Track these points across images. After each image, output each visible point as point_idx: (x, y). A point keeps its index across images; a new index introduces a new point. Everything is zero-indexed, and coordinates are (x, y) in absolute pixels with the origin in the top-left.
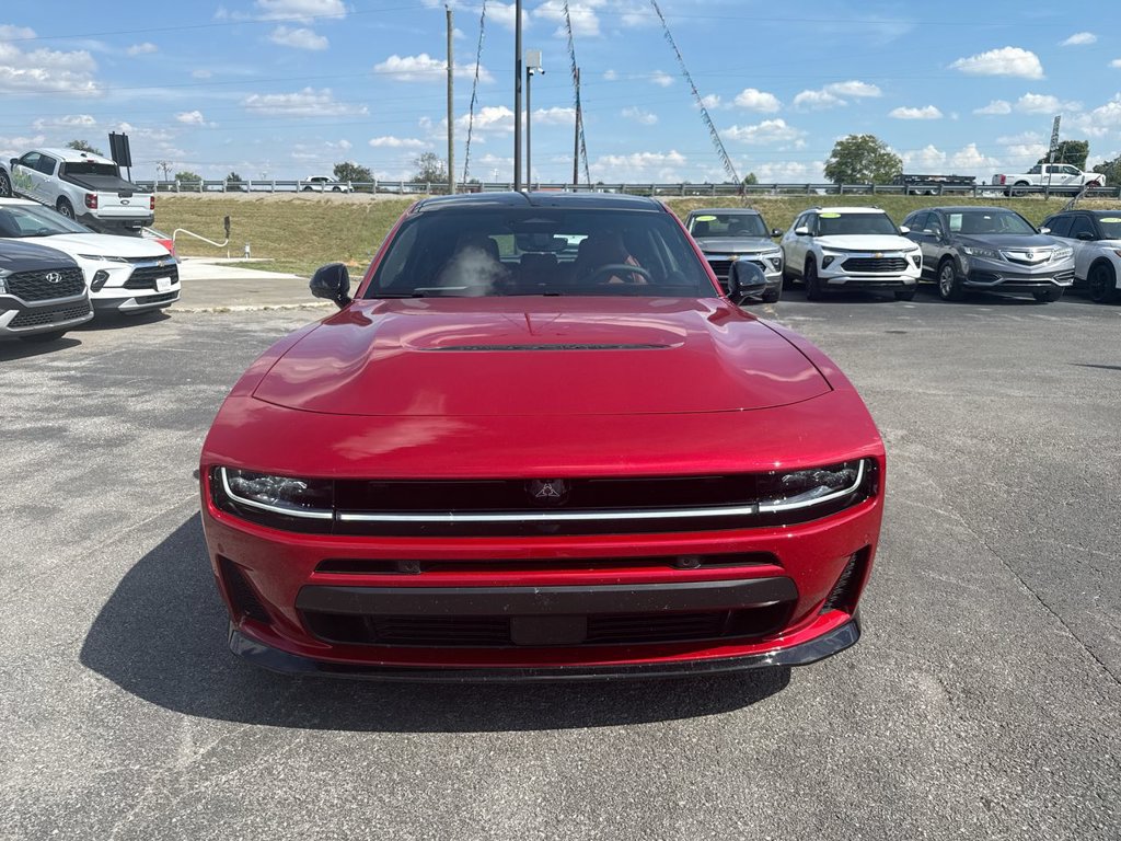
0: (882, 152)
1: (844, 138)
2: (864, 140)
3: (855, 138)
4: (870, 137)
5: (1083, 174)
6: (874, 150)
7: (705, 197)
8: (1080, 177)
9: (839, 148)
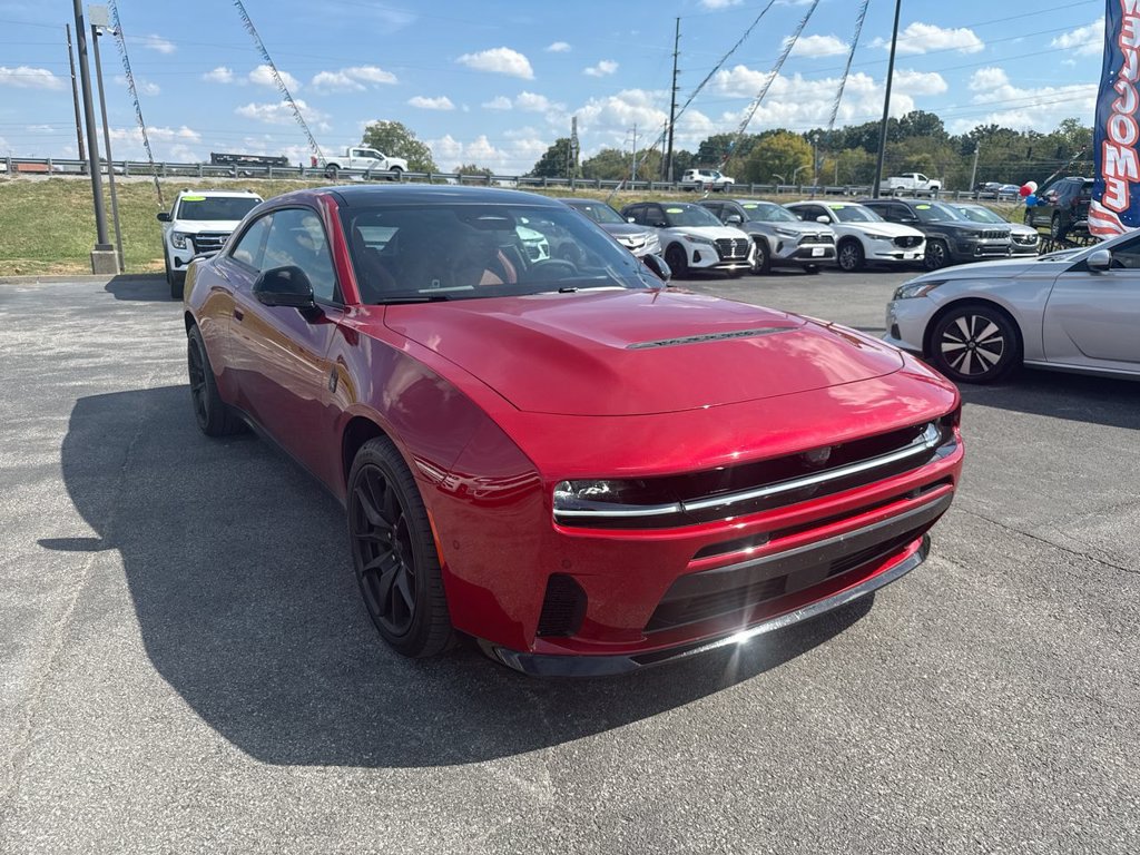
0: (411, 139)
1: (373, 123)
2: (393, 128)
3: (384, 124)
4: (398, 124)
5: (386, 158)
6: (404, 138)
7: (262, 180)
8: (384, 162)
9: (369, 133)
